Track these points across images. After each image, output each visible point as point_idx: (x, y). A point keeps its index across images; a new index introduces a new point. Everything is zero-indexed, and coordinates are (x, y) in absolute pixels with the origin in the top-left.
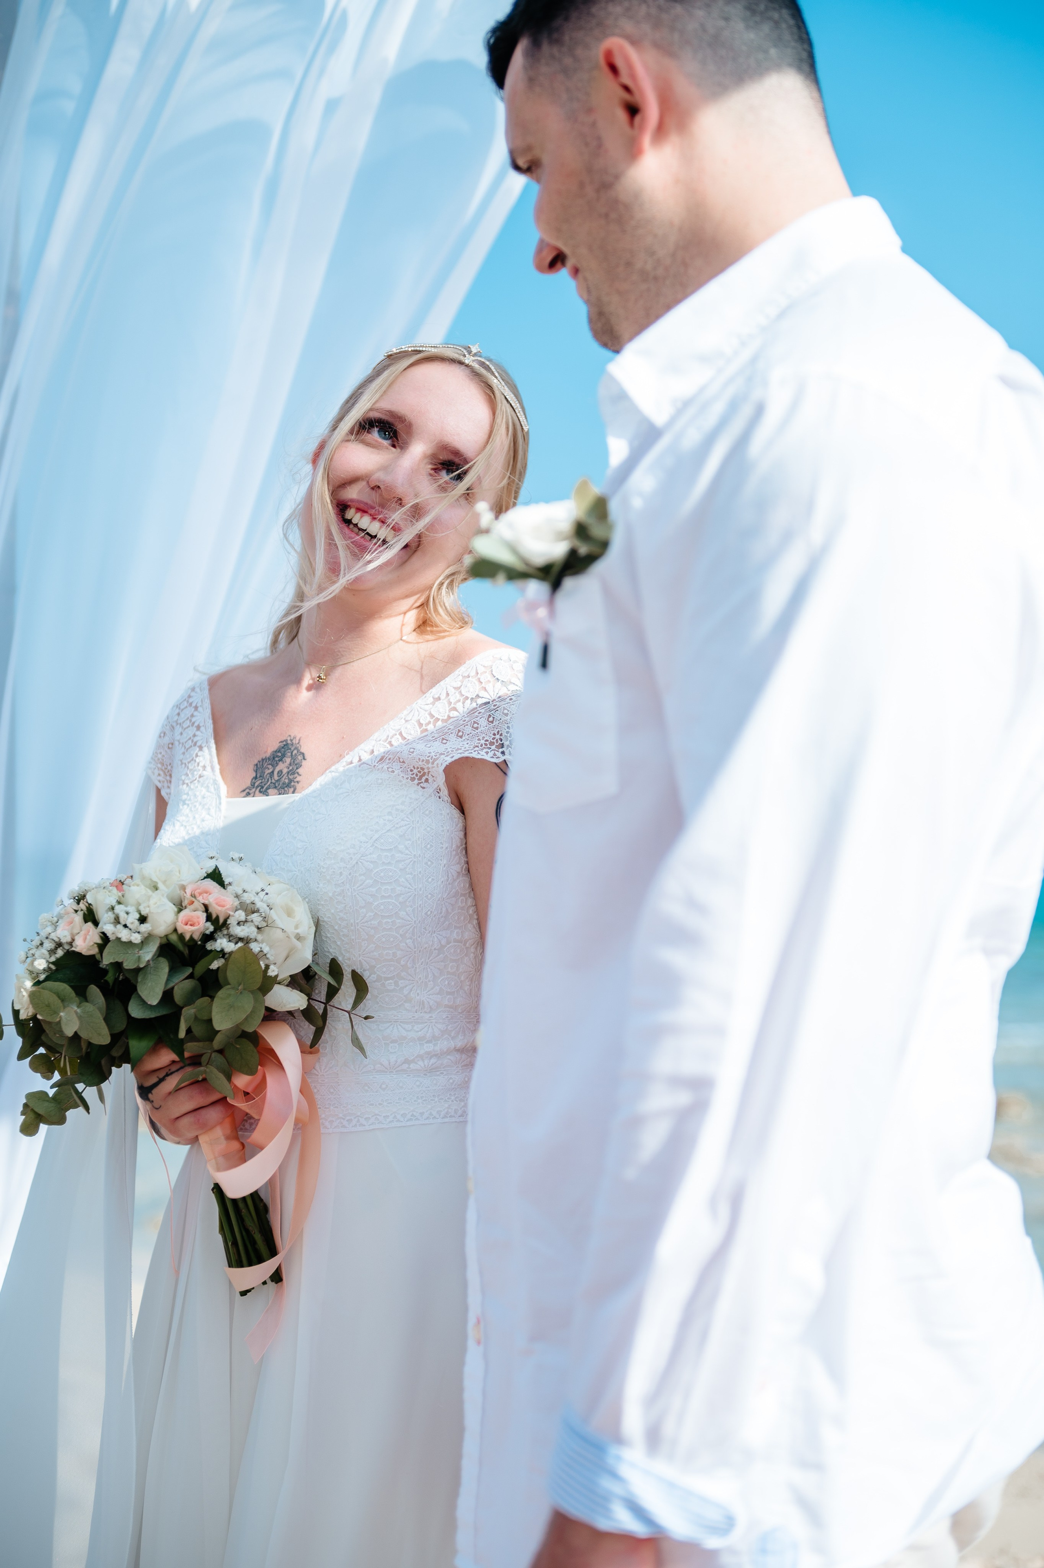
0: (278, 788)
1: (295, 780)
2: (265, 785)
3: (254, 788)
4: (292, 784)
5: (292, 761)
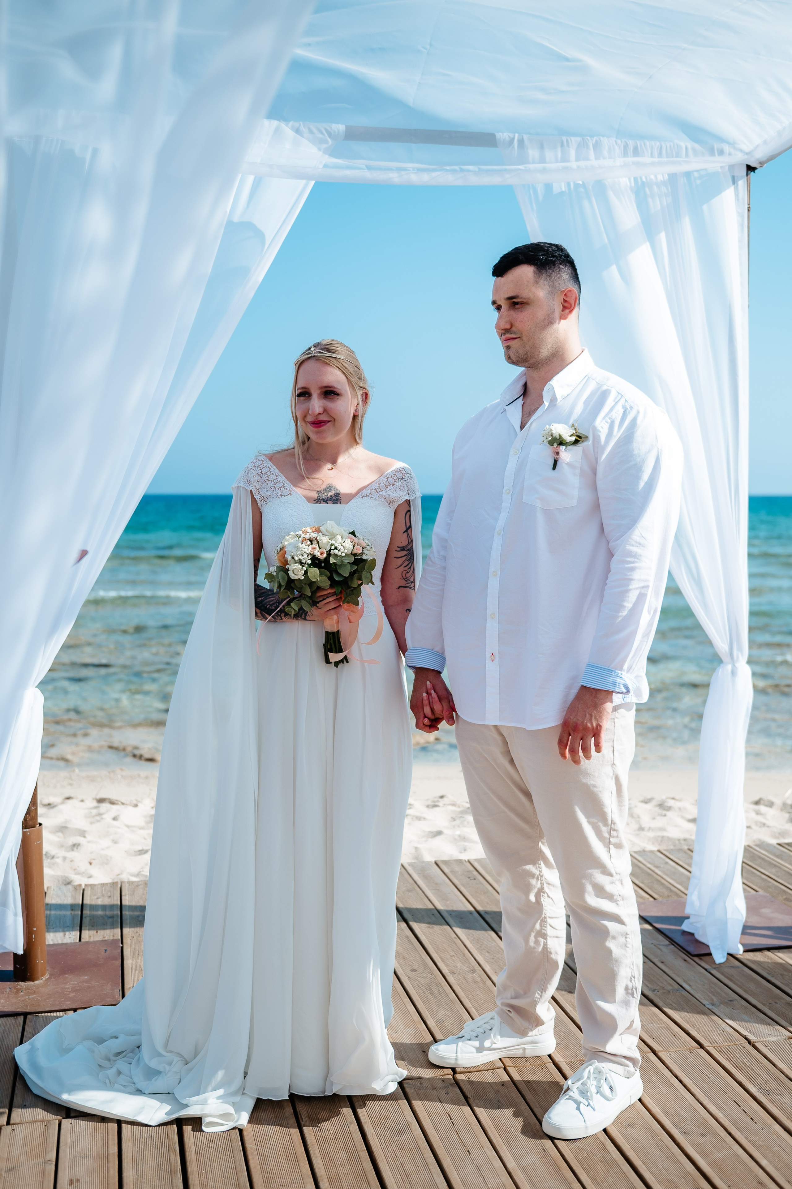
0: (332, 500)
1: (339, 499)
2: (325, 499)
3: (318, 500)
5: (335, 492)
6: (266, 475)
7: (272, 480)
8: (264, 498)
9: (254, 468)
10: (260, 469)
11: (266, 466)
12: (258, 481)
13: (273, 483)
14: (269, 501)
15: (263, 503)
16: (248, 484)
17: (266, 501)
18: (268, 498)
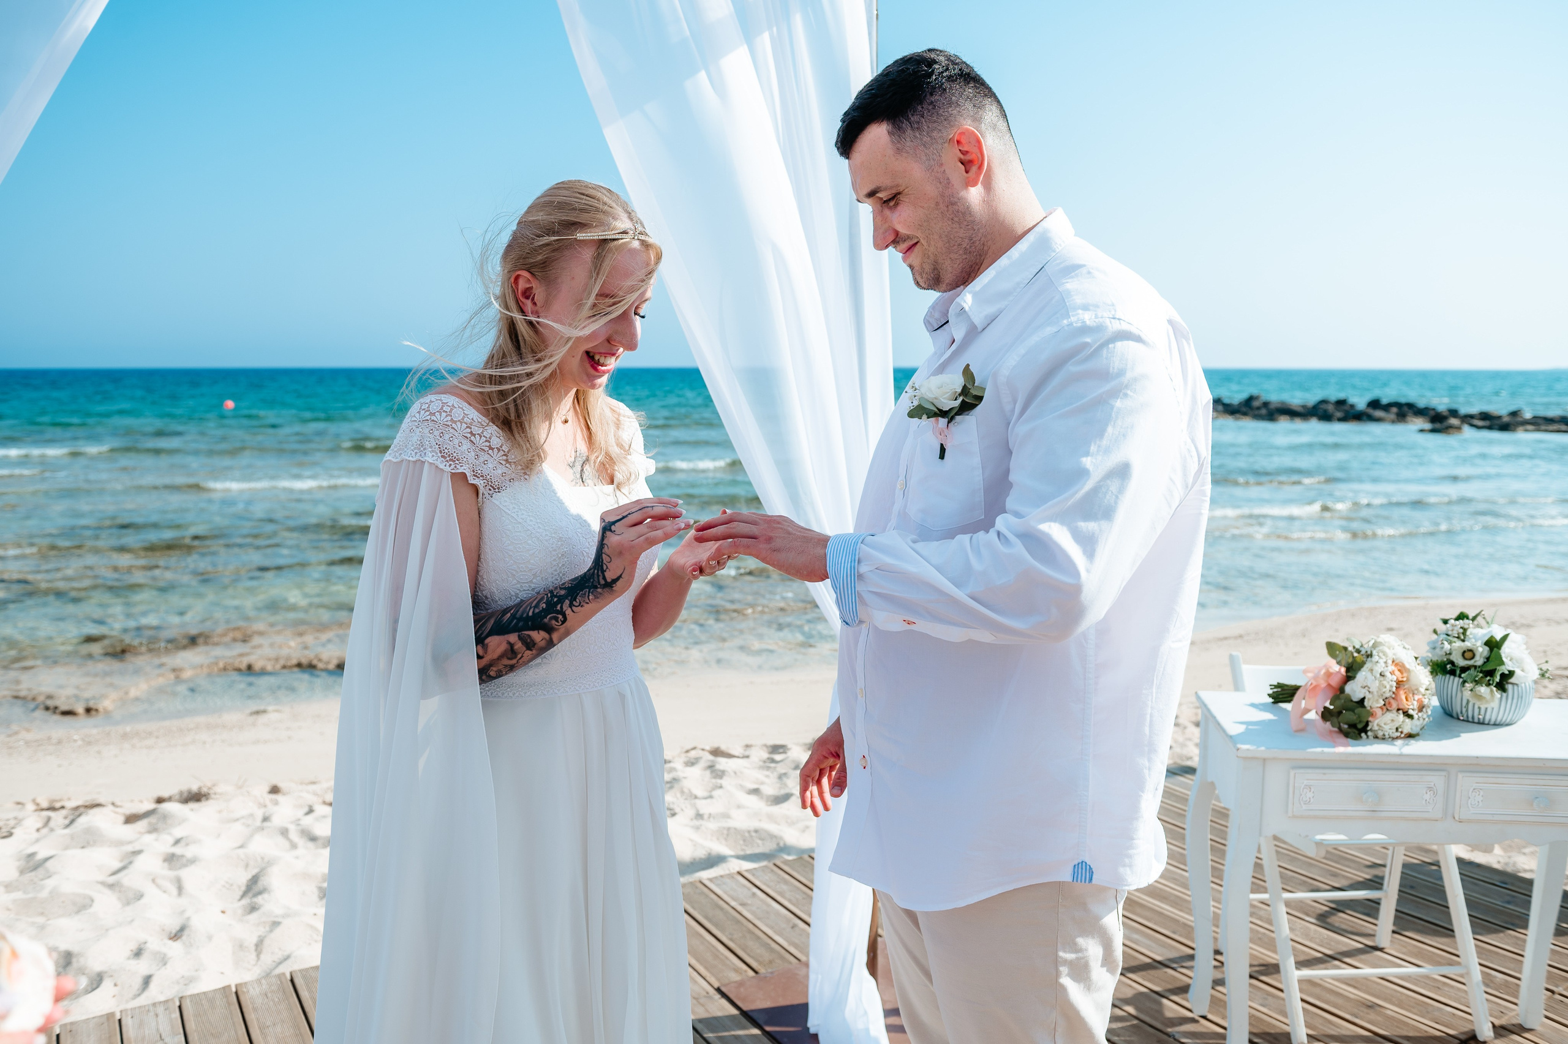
8: (490, 483)
10: (467, 428)
11: (473, 420)
14: (504, 488)
15: (491, 492)
16: (442, 459)
17: (498, 489)
18: (500, 482)
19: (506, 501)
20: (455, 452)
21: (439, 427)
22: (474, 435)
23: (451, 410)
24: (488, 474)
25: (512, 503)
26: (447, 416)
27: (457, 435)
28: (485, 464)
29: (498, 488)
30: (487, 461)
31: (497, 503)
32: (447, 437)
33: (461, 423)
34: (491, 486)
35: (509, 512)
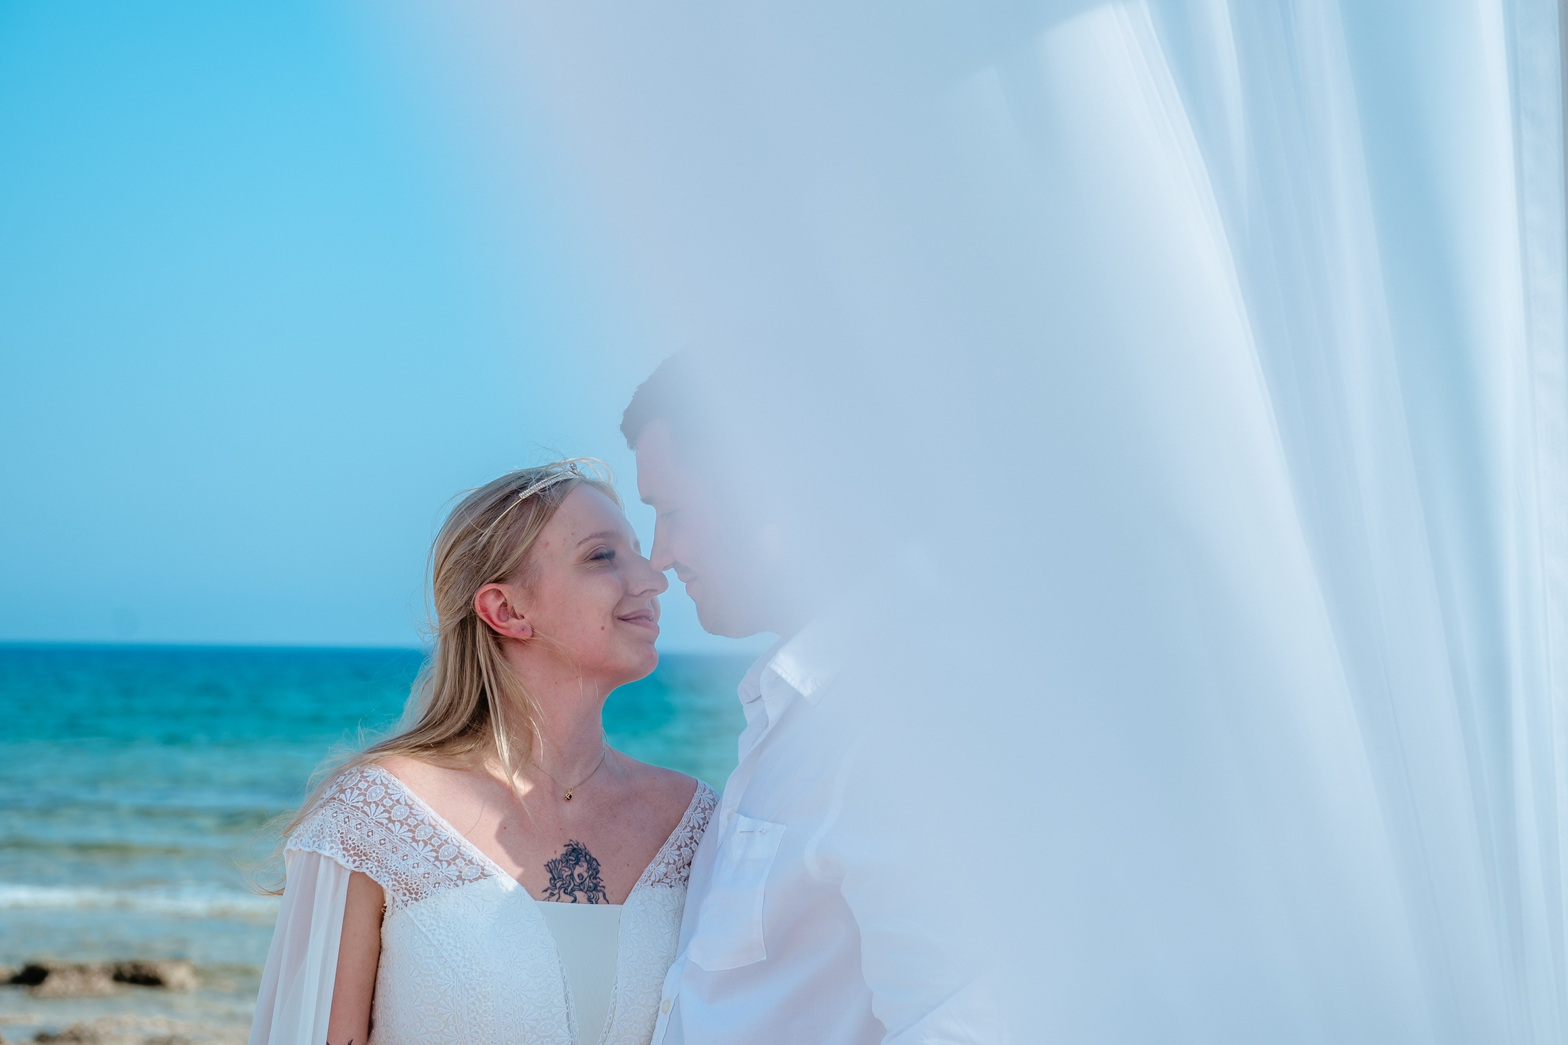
0: (585, 890)
1: (600, 885)
2: (568, 886)
3: (556, 889)
4: (599, 888)
5: (589, 866)
6: (405, 826)
7: (425, 838)
8: (406, 884)
9: (366, 808)
10: (384, 811)
11: (398, 801)
12: (383, 842)
13: (429, 847)
14: (424, 895)
15: (405, 899)
16: (344, 852)
17: (414, 894)
18: (421, 885)
19: (422, 914)
20: (361, 844)
21: (345, 809)
22: (393, 822)
23: (369, 786)
24: (404, 873)
25: (430, 917)
26: (359, 795)
27: (367, 821)
28: (403, 860)
29: (416, 893)
30: (407, 856)
31: (411, 915)
32: (353, 823)
33: (377, 805)
34: (406, 889)
35: (424, 930)
